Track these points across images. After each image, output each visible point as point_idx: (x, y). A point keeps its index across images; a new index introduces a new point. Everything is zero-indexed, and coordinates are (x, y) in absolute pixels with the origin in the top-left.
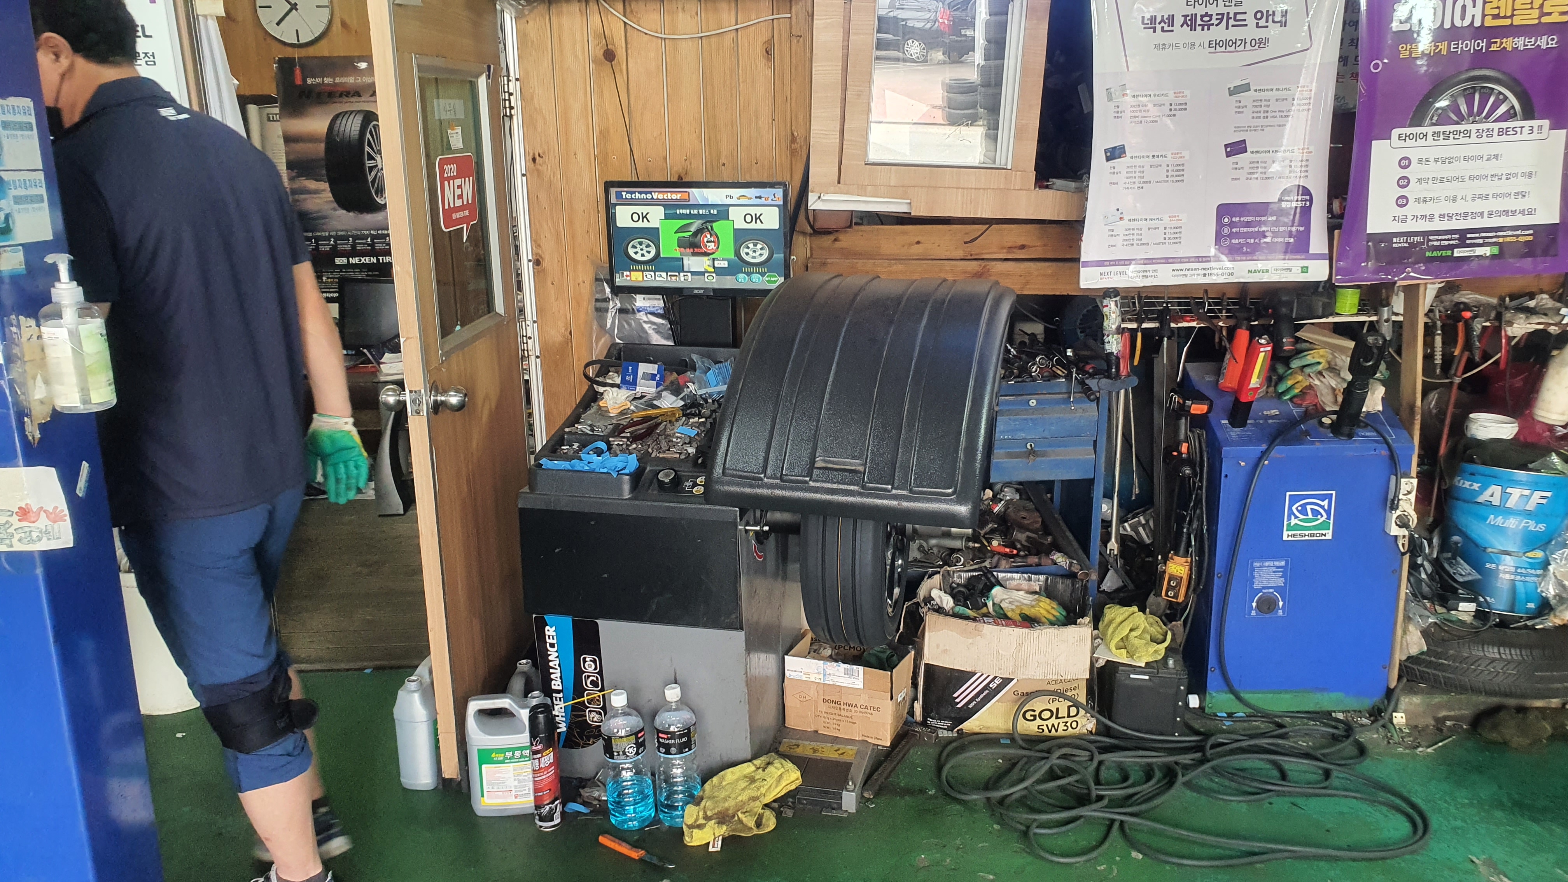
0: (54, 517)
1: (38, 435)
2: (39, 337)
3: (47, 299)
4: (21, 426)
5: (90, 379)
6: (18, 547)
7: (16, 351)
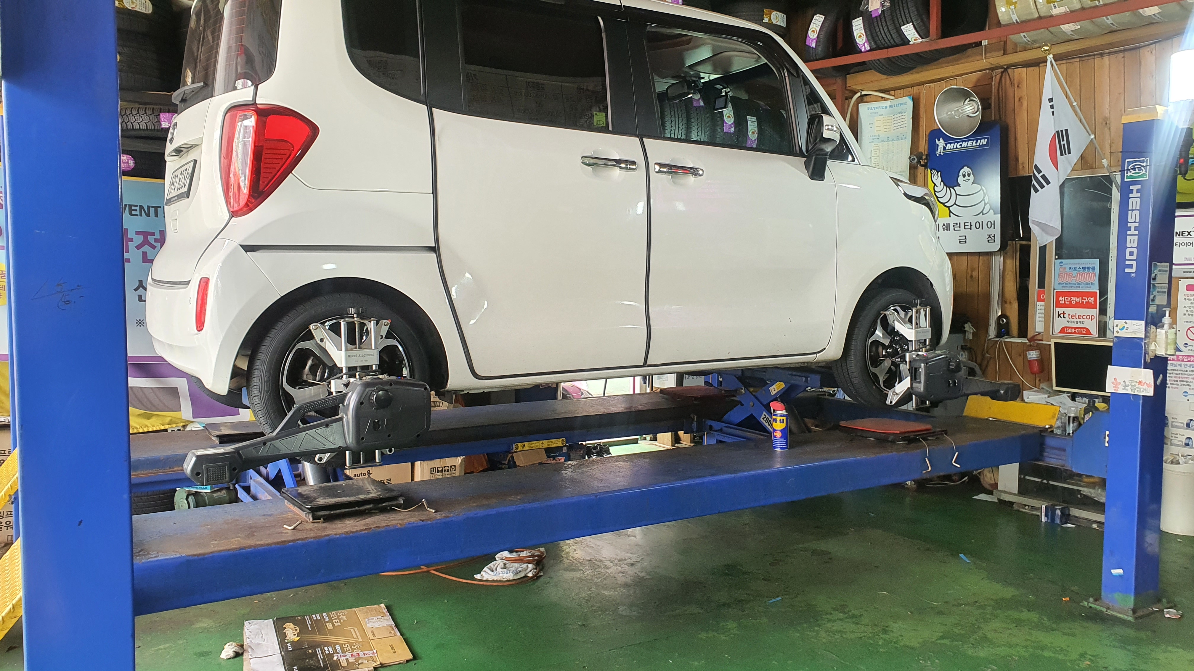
0: (1148, 386)
1: (1149, 361)
2: (1156, 332)
3: (1161, 321)
4: (1145, 357)
5: (1169, 346)
6: (1136, 393)
7: (1148, 334)
